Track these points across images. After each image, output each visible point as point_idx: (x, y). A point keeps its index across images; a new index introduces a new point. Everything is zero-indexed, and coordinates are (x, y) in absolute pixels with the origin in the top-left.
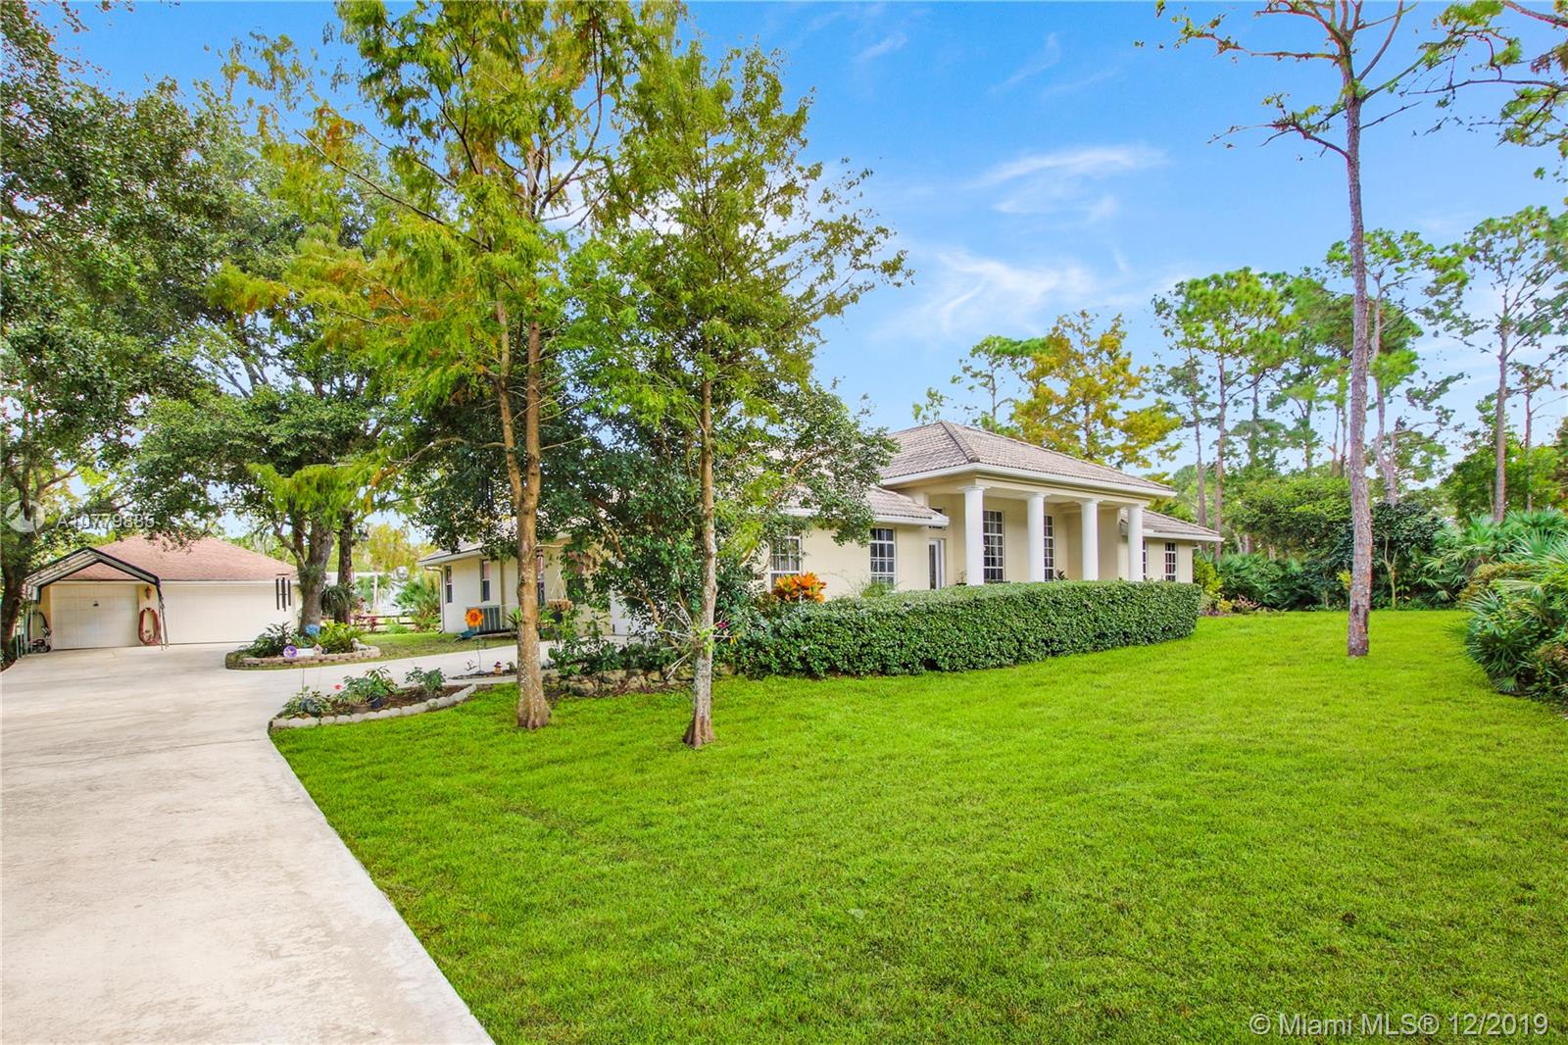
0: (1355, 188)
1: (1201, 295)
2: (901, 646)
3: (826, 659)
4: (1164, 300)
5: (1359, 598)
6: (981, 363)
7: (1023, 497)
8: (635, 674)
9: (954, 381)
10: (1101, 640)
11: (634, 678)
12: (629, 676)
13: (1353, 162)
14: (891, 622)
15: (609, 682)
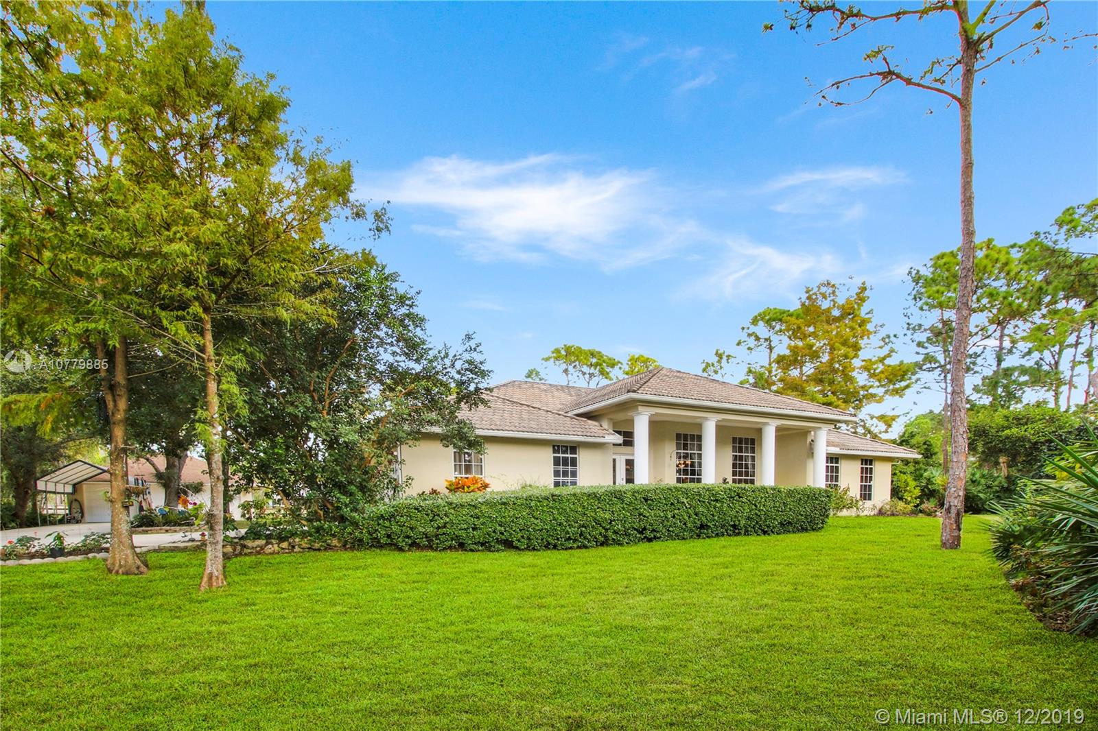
0: (967, 127)
1: (945, 264)
2: (474, 529)
3: (408, 537)
4: (918, 271)
5: (952, 500)
6: (762, 330)
7: (698, 421)
8: (272, 544)
9: (739, 344)
10: (701, 530)
11: (270, 546)
12: (267, 543)
13: (964, 104)
14: (465, 511)
15: (248, 548)
